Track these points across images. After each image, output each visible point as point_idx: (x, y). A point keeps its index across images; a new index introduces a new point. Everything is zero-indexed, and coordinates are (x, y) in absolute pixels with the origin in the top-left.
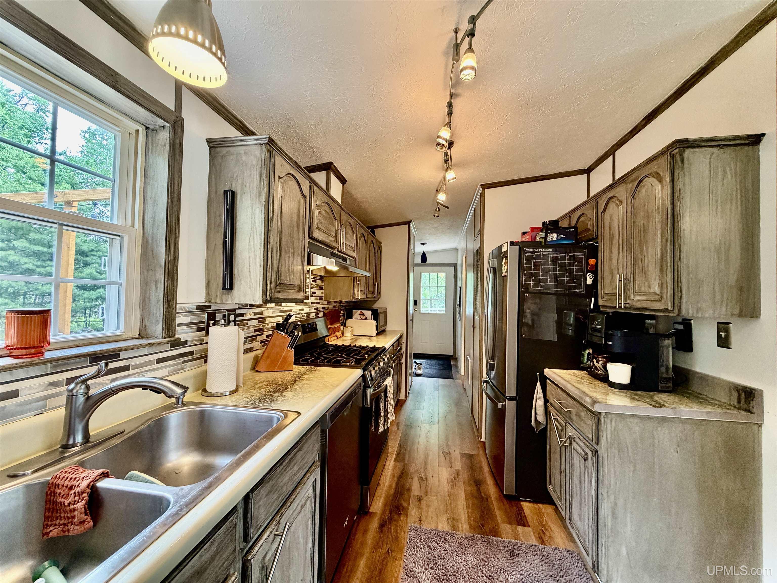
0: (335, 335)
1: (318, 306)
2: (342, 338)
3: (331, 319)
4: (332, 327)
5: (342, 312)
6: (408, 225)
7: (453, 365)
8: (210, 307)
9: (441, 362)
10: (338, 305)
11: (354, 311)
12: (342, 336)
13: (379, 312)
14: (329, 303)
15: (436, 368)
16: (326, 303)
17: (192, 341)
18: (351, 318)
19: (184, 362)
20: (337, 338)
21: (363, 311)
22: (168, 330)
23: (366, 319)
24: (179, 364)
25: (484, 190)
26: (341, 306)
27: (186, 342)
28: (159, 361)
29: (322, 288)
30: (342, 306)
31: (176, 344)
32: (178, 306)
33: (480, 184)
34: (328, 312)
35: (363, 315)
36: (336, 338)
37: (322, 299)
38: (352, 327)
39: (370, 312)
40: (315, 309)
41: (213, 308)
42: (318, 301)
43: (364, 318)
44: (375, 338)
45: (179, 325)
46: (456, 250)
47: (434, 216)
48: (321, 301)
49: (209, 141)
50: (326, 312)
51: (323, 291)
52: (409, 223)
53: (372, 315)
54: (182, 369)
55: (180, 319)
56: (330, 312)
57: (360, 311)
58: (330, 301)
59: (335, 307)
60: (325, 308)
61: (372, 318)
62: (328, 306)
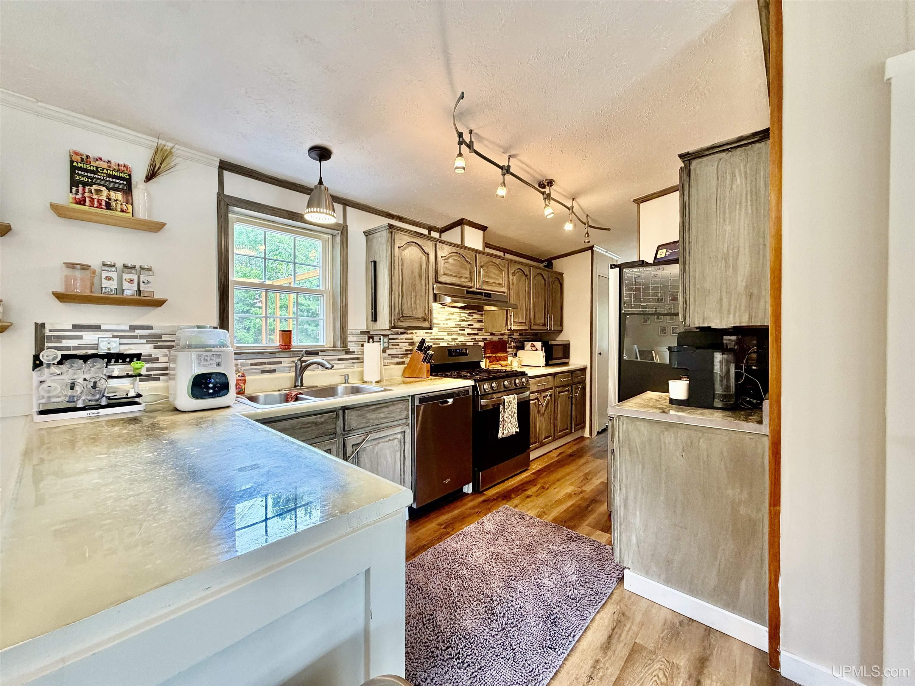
0: (498, 363)
1: (475, 337)
2: (507, 367)
3: (493, 348)
4: (494, 355)
5: (512, 344)
6: (590, 251)
8: (369, 332)
10: (507, 337)
11: (525, 343)
12: (509, 365)
14: (492, 334)
16: (488, 334)
17: (358, 352)
18: (523, 349)
19: (353, 363)
20: (502, 366)
21: (534, 343)
22: (343, 343)
23: (537, 350)
24: (350, 363)
26: (510, 338)
27: (354, 352)
28: (339, 360)
29: (482, 321)
30: (513, 338)
31: (348, 352)
32: (348, 331)
33: (632, 200)
34: (489, 343)
35: (534, 346)
36: (500, 366)
37: (482, 330)
38: (521, 358)
39: (541, 344)
40: (472, 339)
41: (372, 333)
42: (476, 332)
43: (535, 349)
45: (349, 342)
48: (480, 333)
49: (364, 233)
50: (486, 342)
51: (483, 324)
52: (591, 248)
54: (352, 366)
55: (349, 339)
56: (491, 342)
57: (531, 343)
58: (494, 332)
59: (502, 339)
60: (486, 339)
61: (542, 349)
62: (491, 337)
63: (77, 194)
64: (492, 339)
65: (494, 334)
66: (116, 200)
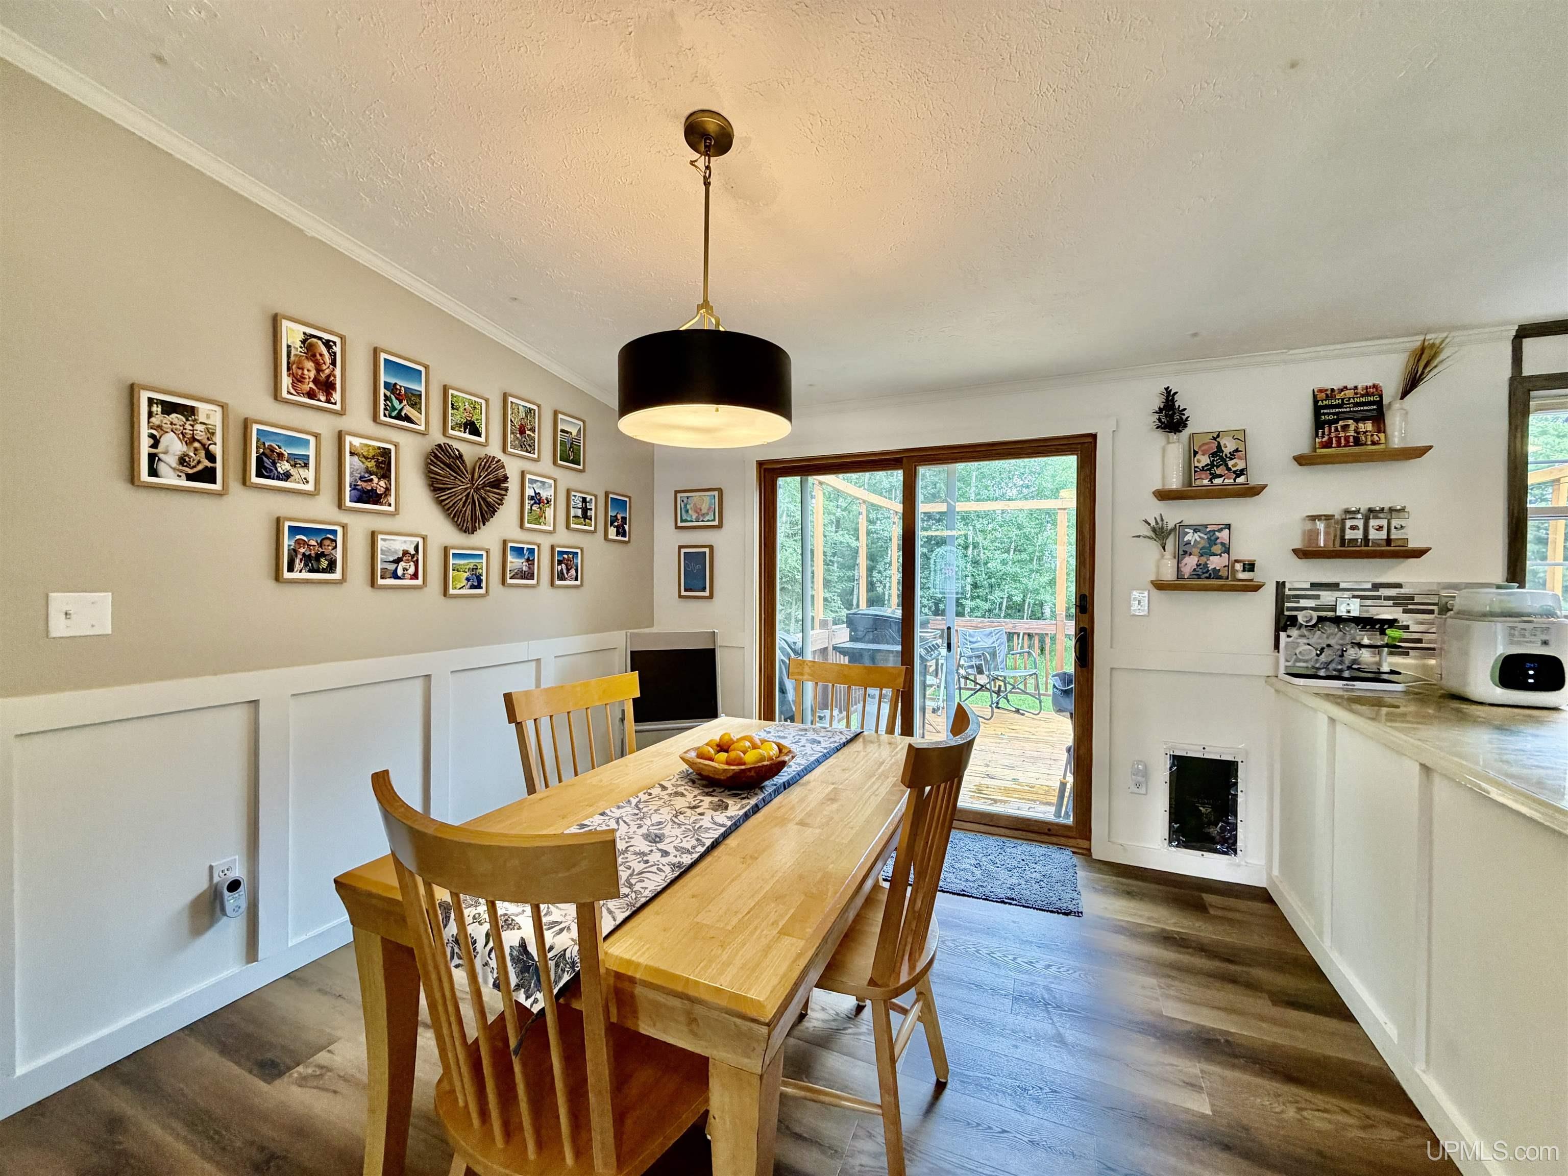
63: (1323, 437)
66: (1365, 433)
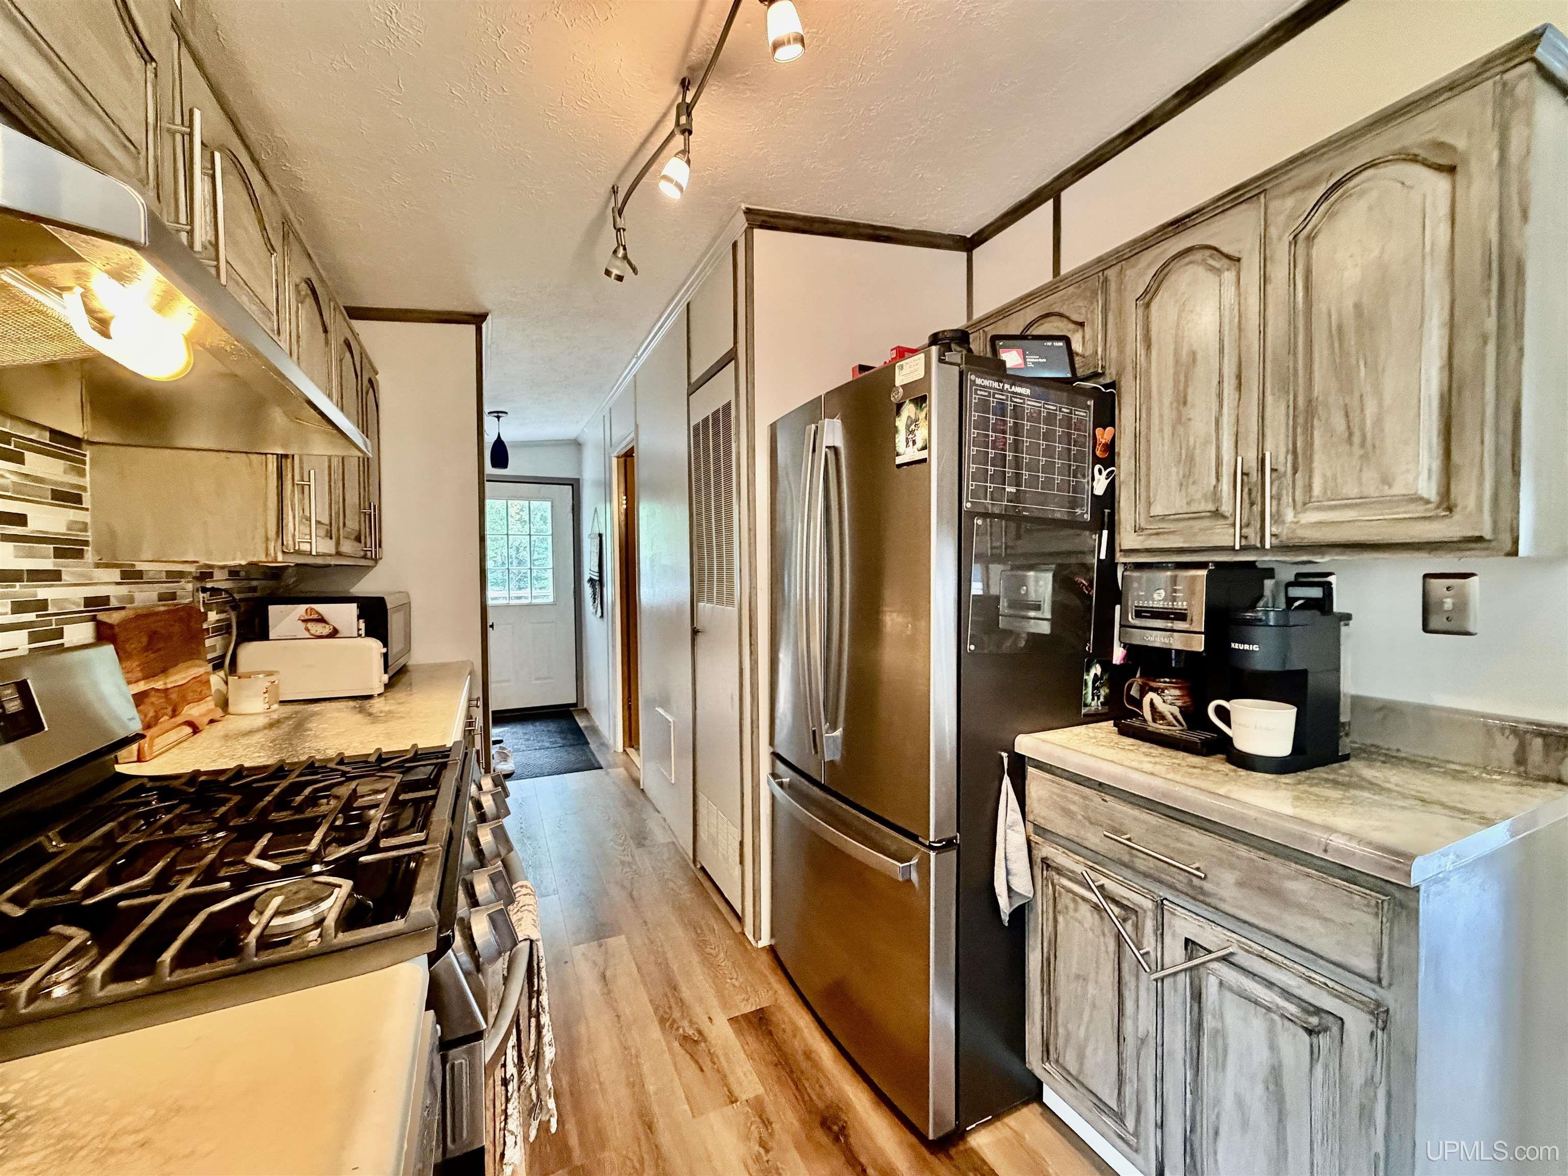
0: (179, 719)
1: (46, 593)
2: (218, 728)
3: (147, 648)
4: (159, 684)
5: (213, 616)
6: (472, 328)
7: (586, 727)
9: (552, 726)
10: (190, 587)
11: (273, 609)
12: (219, 713)
13: (389, 606)
14: (131, 576)
15: (547, 745)
16: (115, 575)
18: (263, 635)
20: (196, 730)
21: (321, 608)
23: (334, 634)
25: (751, 227)
26: (204, 590)
29: (76, 499)
30: (215, 591)
33: (743, 206)
34: (124, 623)
35: (321, 620)
36: (188, 730)
37: (75, 553)
38: (270, 674)
39: (352, 609)
40: (24, 607)
42: (45, 564)
43: (327, 630)
44: (382, 698)
46: (577, 444)
47: (608, 273)
48: (69, 568)
50: (113, 618)
51: (83, 514)
52: (477, 319)
53: (359, 617)
56: (138, 617)
57: (302, 608)
58: (140, 566)
59: (173, 596)
60: (106, 600)
61: (359, 630)
62: (123, 590)
64: (131, 599)
65: (139, 574)
